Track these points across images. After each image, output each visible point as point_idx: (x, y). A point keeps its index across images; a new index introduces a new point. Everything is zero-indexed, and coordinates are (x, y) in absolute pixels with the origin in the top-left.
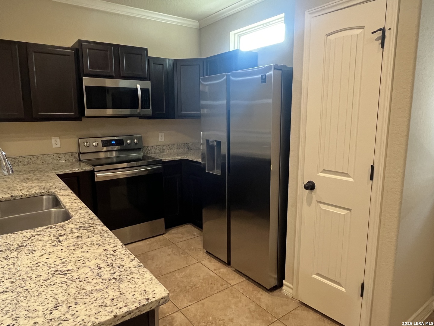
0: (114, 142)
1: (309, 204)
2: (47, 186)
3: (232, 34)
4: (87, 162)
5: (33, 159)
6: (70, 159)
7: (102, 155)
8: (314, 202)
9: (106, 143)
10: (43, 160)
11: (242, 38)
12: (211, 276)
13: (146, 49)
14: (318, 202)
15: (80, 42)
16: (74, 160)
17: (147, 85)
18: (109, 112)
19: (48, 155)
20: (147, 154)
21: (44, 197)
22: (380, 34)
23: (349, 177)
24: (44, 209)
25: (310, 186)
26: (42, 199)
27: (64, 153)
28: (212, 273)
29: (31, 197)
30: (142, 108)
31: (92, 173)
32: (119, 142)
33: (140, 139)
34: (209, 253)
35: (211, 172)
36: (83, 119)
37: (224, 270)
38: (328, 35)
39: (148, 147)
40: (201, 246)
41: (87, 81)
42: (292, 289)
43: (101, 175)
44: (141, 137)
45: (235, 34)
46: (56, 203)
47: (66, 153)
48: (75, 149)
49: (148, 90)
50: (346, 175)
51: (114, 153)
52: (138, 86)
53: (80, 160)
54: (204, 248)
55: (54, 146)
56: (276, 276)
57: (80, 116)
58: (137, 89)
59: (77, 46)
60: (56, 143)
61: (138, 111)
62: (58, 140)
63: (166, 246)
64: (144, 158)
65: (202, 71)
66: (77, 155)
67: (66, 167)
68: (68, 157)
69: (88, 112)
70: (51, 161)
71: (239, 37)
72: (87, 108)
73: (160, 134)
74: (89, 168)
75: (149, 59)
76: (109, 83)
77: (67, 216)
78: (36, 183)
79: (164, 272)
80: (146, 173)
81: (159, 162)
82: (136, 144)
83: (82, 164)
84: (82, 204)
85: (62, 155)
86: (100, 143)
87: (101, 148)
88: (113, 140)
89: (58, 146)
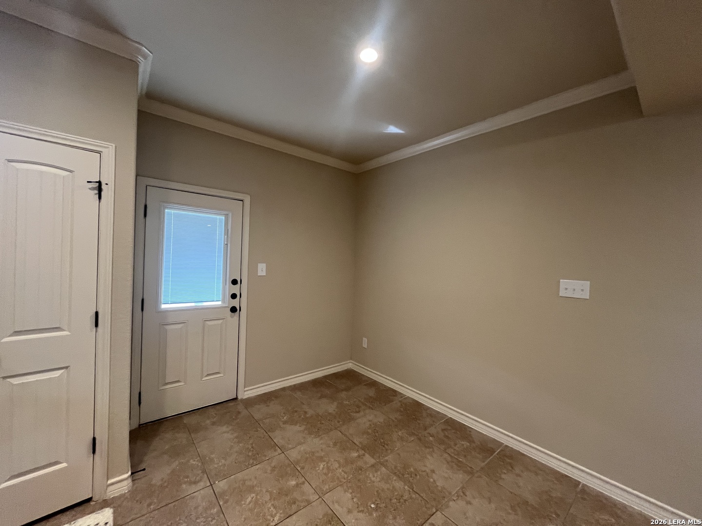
23: (63, 330)
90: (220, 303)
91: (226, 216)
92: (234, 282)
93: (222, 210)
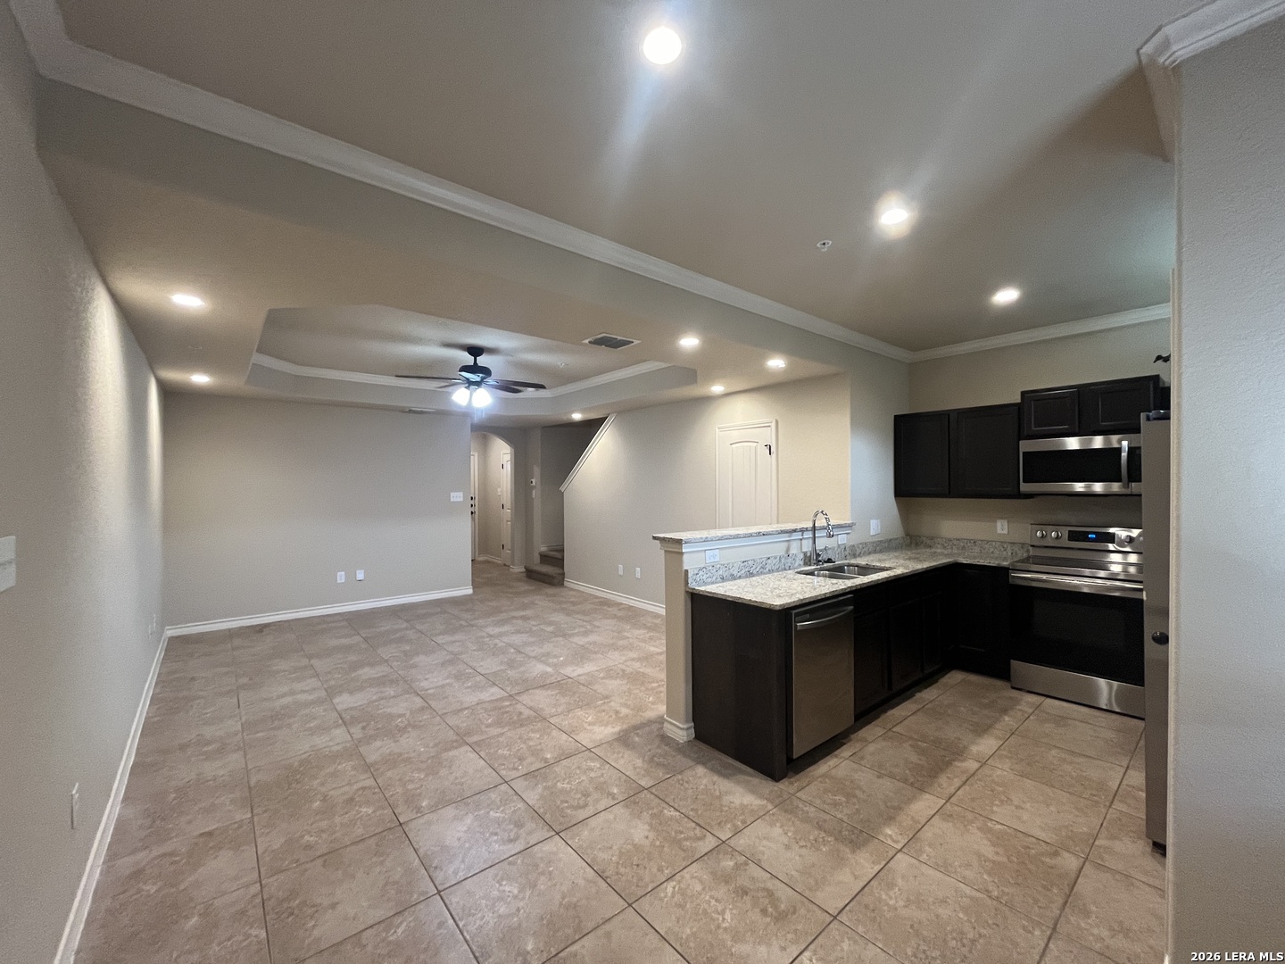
0: (1094, 536)
5: (969, 545)
6: (1019, 552)
9: (1078, 536)
15: (1023, 394)
17: (1137, 441)
19: (988, 541)
27: (1012, 543)
30: (1130, 480)
41: (1025, 446)
47: (1013, 543)
49: (1140, 448)
52: (1125, 443)
55: (999, 531)
58: (1119, 450)
60: (1002, 527)
61: (1123, 485)
62: (1006, 524)
68: (1017, 549)
69: (1025, 487)
70: (992, 550)
72: (1024, 482)
85: (1008, 544)
86: (1066, 536)
87: (1065, 542)
88: (1093, 533)
89: (1005, 532)
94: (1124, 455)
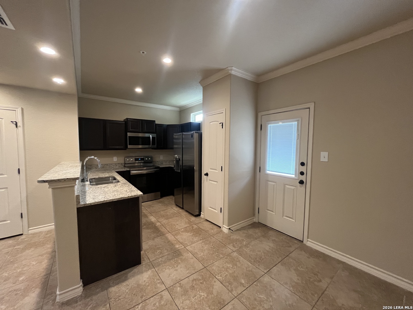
1: (207, 181)
2: (111, 174)
3: (192, 114)
4: (128, 167)
5: (105, 166)
7: (136, 164)
8: (208, 180)
9: (136, 160)
10: (109, 166)
11: (196, 116)
12: (175, 212)
13: (155, 121)
14: (210, 180)
15: (127, 119)
16: (122, 167)
17: (155, 135)
18: (140, 146)
19: (111, 164)
20: (155, 164)
21: (110, 178)
22: (221, 124)
23: (217, 170)
24: (110, 180)
25: (207, 174)
26: (110, 179)
28: (175, 211)
29: (106, 178)
30: (152, 145)
31: (129, 171)
32: (142, 159)
33: (152, 158)
34: (177, 205)
35: (177, 171)
36: (127, 149)
37: (181, 210)
38: (210, 123)
39: (155, 161)
40: (174, 203)
41: (129, 134)
42: (203, 215)
43: (133, 172)
44: (152, 157)
45: (193, 114)
46: (115, 179)
48: (123, 162)
49: (155, 137)
50: (216, 170)
51: (142, 163)
52: (151, 136)
53: (125, 166)
54: (175, 203)
55: (114, 160)
56: (198, 211)
57: (126, 148)
58: (150, 137)
59: (126, 120)
60: (115, 159)
61: (151, 146)
63: (160, 203)
64: (153, 166)
65: (179, 131)
66: (124, 164)
67: (119, 169)
68: (120, 165)
69: (129, 146)
70: (112, 167)
71: (195, 115)
72: (129, 145)
73: (161, 156)
74: (128, 169)
75: (156, 124)
76: (140, 135)
77: (118, 182)
78: (107, 174)
79: (156, 211)
80: (154, 172)
81: (158, 167)
82: (150, 160)
83: (126, 168)
84: (124, 179)
85: (118, 164)
86: (134, 159)
87: (134, 161)
88: (140, 158)
89: (116, 160)
90: (294, 176)
91: (298, 121)
92: (303, 164)
93: (295, 118)
94: (151, 138)
